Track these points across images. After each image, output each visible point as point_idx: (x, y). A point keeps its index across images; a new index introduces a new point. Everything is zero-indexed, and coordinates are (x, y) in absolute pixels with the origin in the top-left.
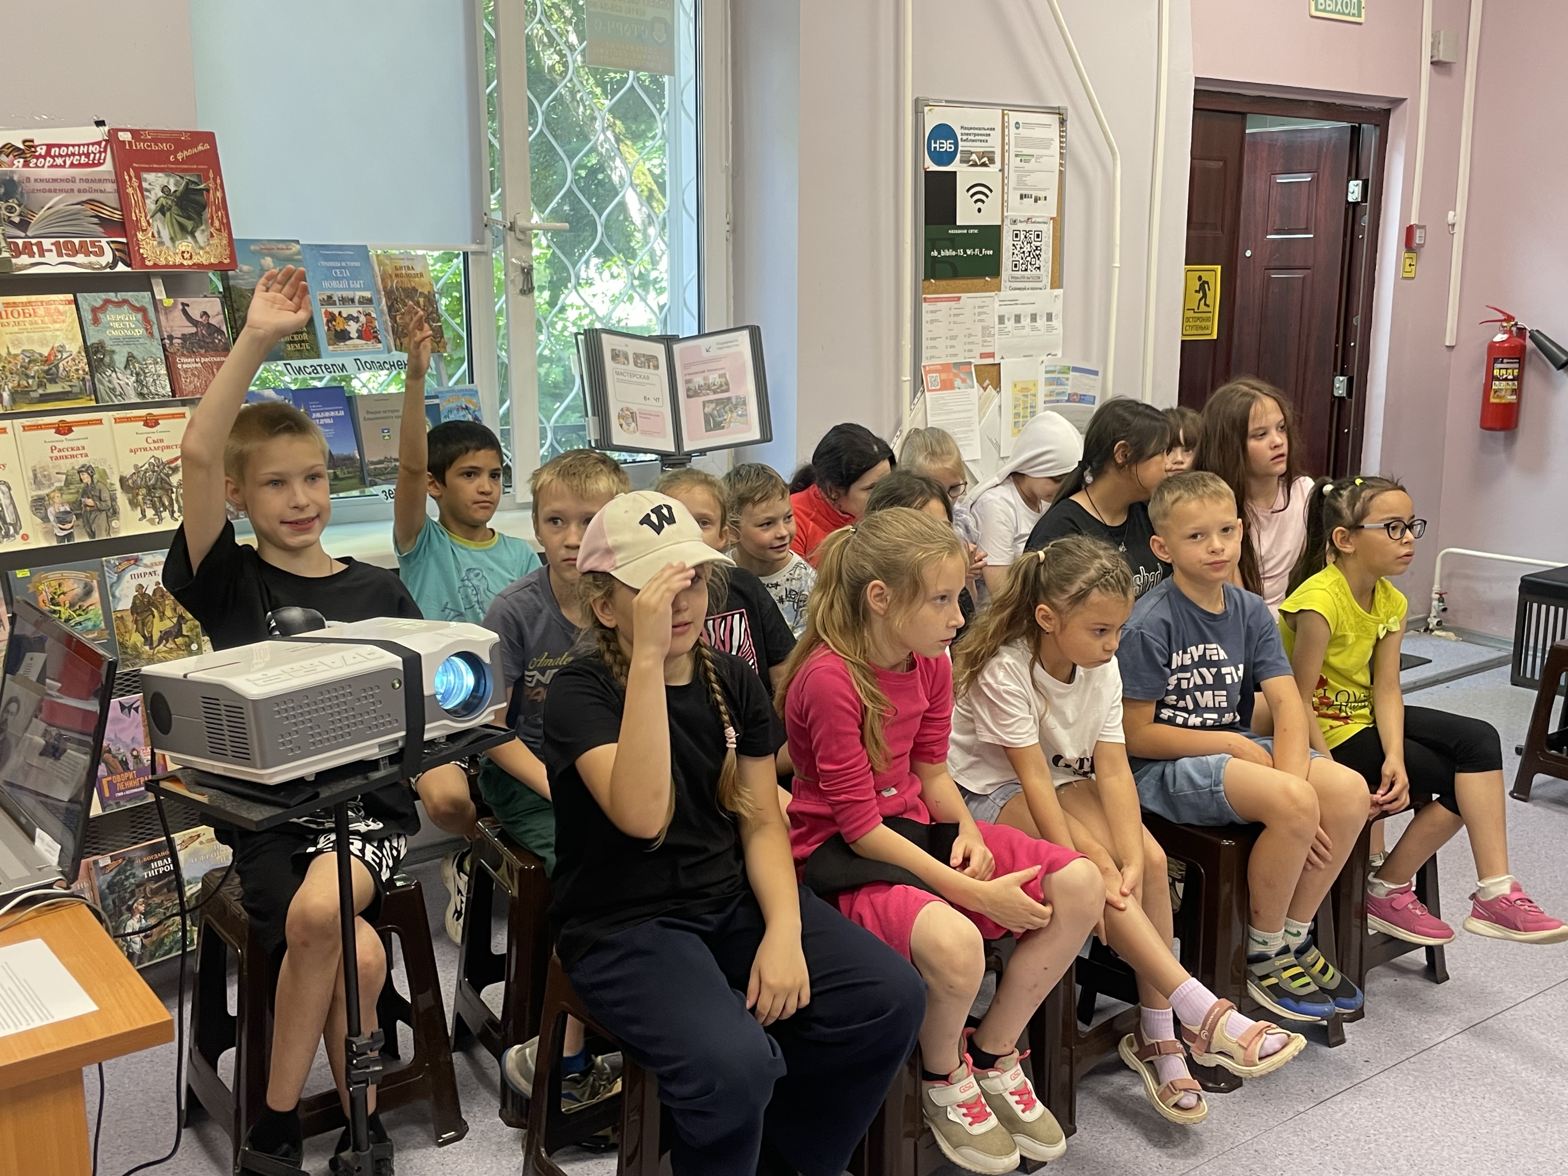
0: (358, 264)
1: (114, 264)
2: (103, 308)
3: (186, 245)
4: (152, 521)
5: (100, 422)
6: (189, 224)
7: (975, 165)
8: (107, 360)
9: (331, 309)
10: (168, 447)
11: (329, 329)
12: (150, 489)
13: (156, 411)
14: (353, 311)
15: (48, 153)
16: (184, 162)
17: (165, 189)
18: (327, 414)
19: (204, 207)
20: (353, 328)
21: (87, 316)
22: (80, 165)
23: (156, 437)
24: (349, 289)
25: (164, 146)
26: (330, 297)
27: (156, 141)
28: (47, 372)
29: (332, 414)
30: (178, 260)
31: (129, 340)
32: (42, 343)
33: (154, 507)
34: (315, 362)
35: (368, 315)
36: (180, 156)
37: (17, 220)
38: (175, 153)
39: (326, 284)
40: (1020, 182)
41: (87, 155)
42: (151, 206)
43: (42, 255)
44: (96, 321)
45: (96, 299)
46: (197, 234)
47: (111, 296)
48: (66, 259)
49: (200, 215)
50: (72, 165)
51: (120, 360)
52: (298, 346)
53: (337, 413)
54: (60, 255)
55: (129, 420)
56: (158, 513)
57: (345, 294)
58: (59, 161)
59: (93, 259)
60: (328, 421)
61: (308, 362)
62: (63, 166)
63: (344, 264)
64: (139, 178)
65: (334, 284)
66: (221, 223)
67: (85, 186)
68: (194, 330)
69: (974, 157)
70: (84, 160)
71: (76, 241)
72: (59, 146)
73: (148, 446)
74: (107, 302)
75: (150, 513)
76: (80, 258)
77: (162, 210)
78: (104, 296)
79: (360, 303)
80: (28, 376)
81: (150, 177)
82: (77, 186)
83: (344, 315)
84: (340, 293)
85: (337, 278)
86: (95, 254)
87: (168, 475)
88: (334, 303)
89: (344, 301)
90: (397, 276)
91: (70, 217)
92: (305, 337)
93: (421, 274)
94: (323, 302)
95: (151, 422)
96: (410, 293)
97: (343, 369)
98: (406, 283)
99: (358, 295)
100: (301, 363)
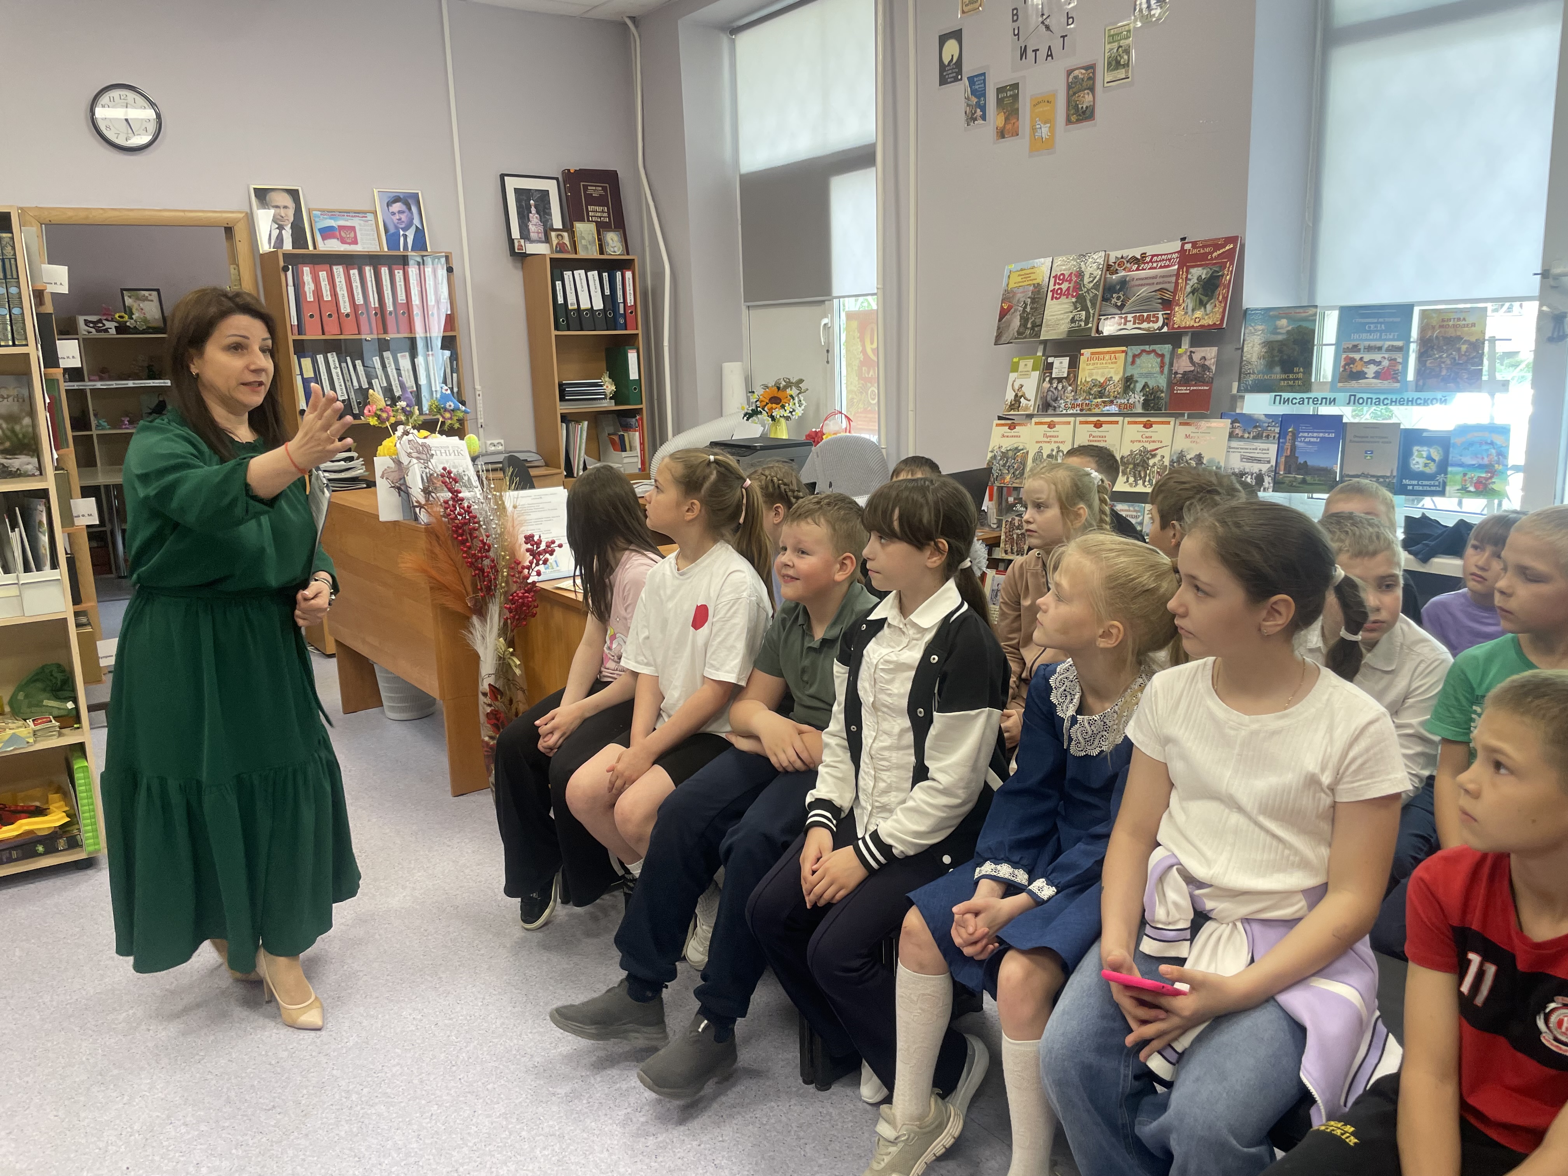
0: (1398, 320)
1: (1162, 327)
2: (1139, 355)
3: (1198, 314)
4: (1131, 485)
5: (1117, 422)
6: (1205, 299)
8: (1132, 386)
9: (1351, 355)
10: (1154, 442)
11: (1345, 370)
12: (1136, 465)
13: (1152, 419)
14: (1377, 357)
15: (1151, 261)
16: (1216, 258)
17: (1200, 277)
18: (1315, 435)
19: (1217, 287)
20: (1371, 370)
21: (1130, 359)
22: (1165, 267)
23: (1148, 434)
24: (1380, 339)
25: (1207, 250)
26: (1355, 346)
27: (1203, 247)
28: (1100, 392)
29: (1321, 435)
30: (1192, 323)
31: (1149, 375)
32: (1102, 376)
33: (1135, 477)
34: (1305, 395)
35: (1391, 360)
36: (1215, 254)
37: (1119, 304)
38: (1211, 253)
39: (1356, 336)
41: (1170, 260)
42: (1189, 289)
43: (1125, 324)
44: (1133, 363)
45: (1136, 349)
46: (1208, 306)
47: (1147, 348)
48: (1137, 326)
49: (1213, 292)
50: (1161, 267)
51: (1139, 386)
52: (1291, 383)
53: (1326, 435)
54: (1134, 323)
55: (1136, 423)
56: (1136, 481)
57: (1372, 343)
58: (1155, 265)
59: (1151, 325)
60: (1314, 440)
61: (1298, 396)
62: (1155, 268)
63: (1381, 320)
64: (1187, 272)
65: (1364, 336)
66: (1223, 297)
67: (1161, 280)
68: (1192, 368)
70: (1168, 263)
71: (1145, 314)
72: (1157, 255)
73: (1141, 439)
74: (1143, 351)
75: (1131, 479)
76: (1145, 325)
77: (1193, 292)
78: (1142, 347)
79: (1388, 350)
80: (1090, 394)
81: (1193, 271)
82: (1155, 281)
83: (1365, 360)
84: (1367, 343)
85: (1370, 332)
86: (1154, 322)
87: (1148, 459)
88: (1359, 351)
89: (1369, 349)
90: (1441, 327)
91: (1147, 300)
92: (1300, 375)
93: (1474, 325)
94: (1347, 350)
95: (1148, 425)
96: (1452, 342)
97: (1333, 402)
98: (1451, 333)
99: (1388, 343)
100: (1291, 395)
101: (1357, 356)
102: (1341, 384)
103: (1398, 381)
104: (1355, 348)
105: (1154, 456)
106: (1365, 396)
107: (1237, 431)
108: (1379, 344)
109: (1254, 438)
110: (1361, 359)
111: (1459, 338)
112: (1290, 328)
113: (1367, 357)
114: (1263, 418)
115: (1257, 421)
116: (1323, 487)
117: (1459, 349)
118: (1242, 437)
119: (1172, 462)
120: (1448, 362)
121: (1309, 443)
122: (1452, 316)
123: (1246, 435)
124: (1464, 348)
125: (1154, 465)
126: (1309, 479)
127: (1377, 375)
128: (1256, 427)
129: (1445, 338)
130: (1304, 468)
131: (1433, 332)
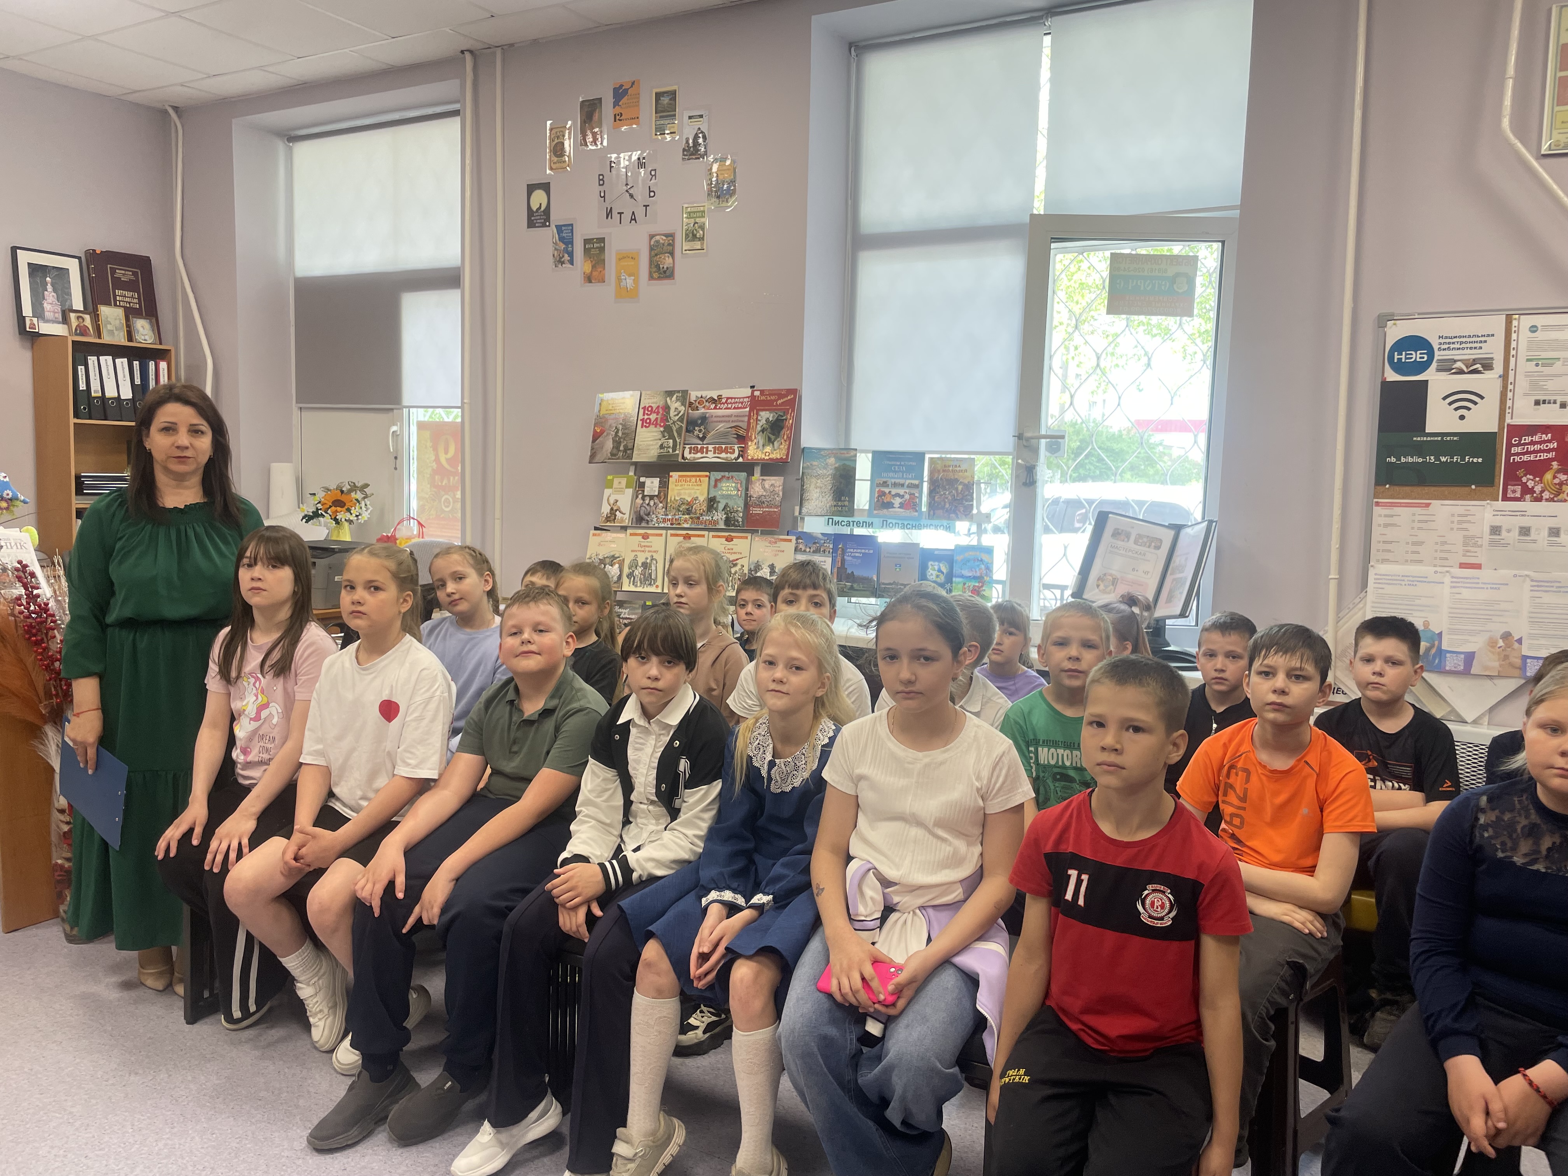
0: (914, 464)
1: (738, 458)
2: (720, 480)
3: (768, 449)
5: (703, 536)
6: (773, 437)
7: (1461, 372)
8: (715, 505)
9: (882, 489)
10: (734, 553)
11: (878, 501)
13: (733, 534)
14: (901, 491)
15: (726, 402)
16: (779, 405)
17: (767, 420)
18: (858, 551)
19: (782, 428)
20: (897, 501)
21: (712, 483)
22: (738, 408)
23: (729, 547)
24: (903, 478)
25: (773, 398)
26: (885, 482)
27: (770, 395)
28: (687, 509)
29: (861, 551)
30: (763, 456)
31: (729, 496)
32: (689, 496)
34: (850, 519)
35: (911, 494)
36: (779, 402)
37: (701, 436)
38: (777, 401)
39: (885, 475)
40: (1534, 385)
41: (742, 403)
42: (759, 428)
43: (707, 453)
44: (715, 486)
45: (718, 475)
46: (775, 443)
47: (726, 474)
48: (717, 455)
49: (779, 432)
50: (735, 408)
51: (721, 506)
52: (840, 509)
53: (865, 551)
54: (715, 453)
55: (719, 537)
57: (897, 481)
58: (730, 406)
59: (729, 455)
60: (858, 555)
61: (846, 519)
62: (730, 408)
63: (902, 463)
64: (757, 414)
65: (891, 474)
66: (788, 437)
67: (736, 419)
68: (764, 494)
69: (1459, 365)
70: (740, 405)
71: (724, 446)
72: (732, 398)
74: (723, 477)
76: (723, 455)
77: (763, 431)
78: (722, 474)
79: (908, 487)
80: (679, 510)
81: (762, 413)
82: (731, 419)
83: (893, 493)
84: (893, 481)
85: (895, 472)
86: (731, 453)
88: (887, 486)
89: (895, 485)
90: (944, 471)
91: (725, 435)
92: (846, 503)
93: (966, 471)
94: (878, 485)
95: (729, 539)
96: (952, 482)
97: (871, 525)
98: (951, 476)
99: (908, 482)
100: (840, 519)
101: (887, 490)
102: (875, 512)
103: (916, 511)
104: (885, 484)
105: (735, 565)
106: (894, 521)
107: (801, 546)
108: (902, 481)
109: (814, 552)
110: (890, 492)
111: (957, 480)
112: (837, 465)
113: (894, 492)
114: (820, 536)
115: (816, 538)
116: (867, 593)
117: (957, 489)
118: (805, 551)
119: (750, 570)
120: (950, 498)
121: (854, 557)
122: (951, 463)
123: (808, 550)
124: (960, 487)
125: (736, 573)
126: (855, 586)
127: (902, 506)
128: (815, 543)
129: (947, 480)
130: (851, 577)
131: (939, 474)
